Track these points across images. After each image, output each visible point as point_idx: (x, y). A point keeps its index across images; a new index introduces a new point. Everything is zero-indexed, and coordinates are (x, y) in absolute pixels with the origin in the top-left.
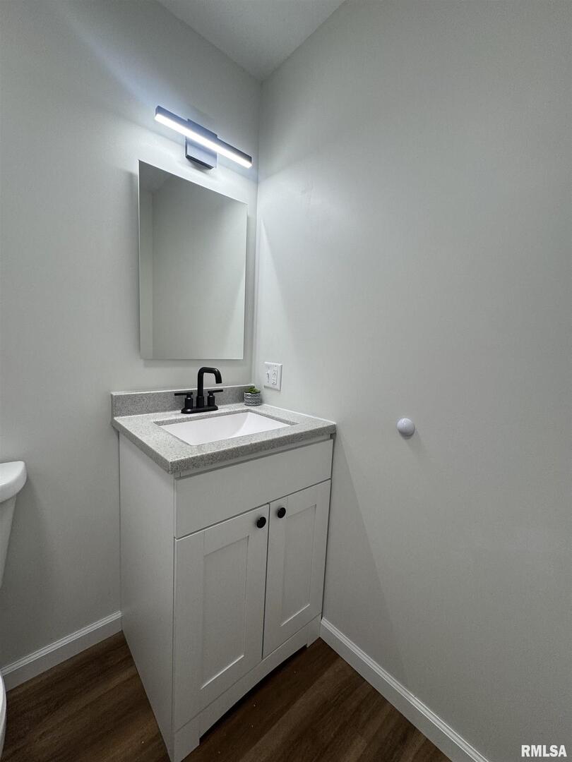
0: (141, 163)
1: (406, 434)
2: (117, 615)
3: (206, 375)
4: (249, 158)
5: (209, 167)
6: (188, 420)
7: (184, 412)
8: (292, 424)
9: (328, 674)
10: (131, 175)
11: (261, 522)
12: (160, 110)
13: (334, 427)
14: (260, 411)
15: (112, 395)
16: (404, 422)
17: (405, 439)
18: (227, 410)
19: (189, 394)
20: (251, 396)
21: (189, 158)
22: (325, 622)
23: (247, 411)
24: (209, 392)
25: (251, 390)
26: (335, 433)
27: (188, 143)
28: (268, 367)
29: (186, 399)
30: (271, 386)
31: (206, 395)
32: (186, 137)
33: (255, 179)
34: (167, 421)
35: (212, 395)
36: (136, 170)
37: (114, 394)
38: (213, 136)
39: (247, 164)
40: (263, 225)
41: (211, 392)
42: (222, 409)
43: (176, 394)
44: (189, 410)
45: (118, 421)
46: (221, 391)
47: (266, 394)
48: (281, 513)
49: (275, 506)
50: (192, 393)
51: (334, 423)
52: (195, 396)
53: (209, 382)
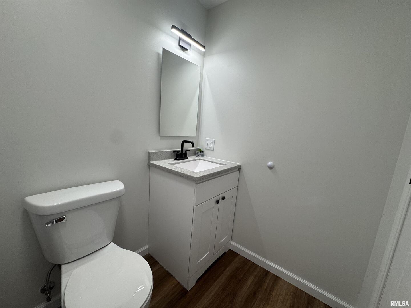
0: (163, 48)
1: (271, 168)
2: (147, 247)
3: (185, 144)
4: (204, 47)
5: (187, 50)
6: (180, 163)
7: (176, 159)
8: (223, 165)
10: (159, 54)
11: (218, 202)
12: (173, 27)
13: (240, 166)
14: (204, 159)
15: (149, 153)
16: (270, 163)
17: (270, 170)
18: (192, 159)
19: (178, 152)
20: (199, 153)
21: (180, 46)
22: (232, 243)
23: (199, 159)
24: (185, 151)
25: (200, 150)
26: (240, 168)
27: (180, 40)
28: (208, 140)
29: (177, 154)
30: (209, 148)
31: (184, 152)
32: (179, 36)
33: (204, 55)
34: (172, 163)
35: (186, 152)
36: (161, 52)
37: (150, 151)
38: (189, 36)
39: (203, 50)
40: (206, 76)
41: (186, 151)
42: (190, 158)
43: (174, 152)
44: (178, 159)
45: (154, 163)
46: (189, 150)
47: (206, 152)
48: (223, 198)
49: (222, 196)
50: (179, 151)
51: (240, 164)
52: (180, 153)
53: (187, 146)
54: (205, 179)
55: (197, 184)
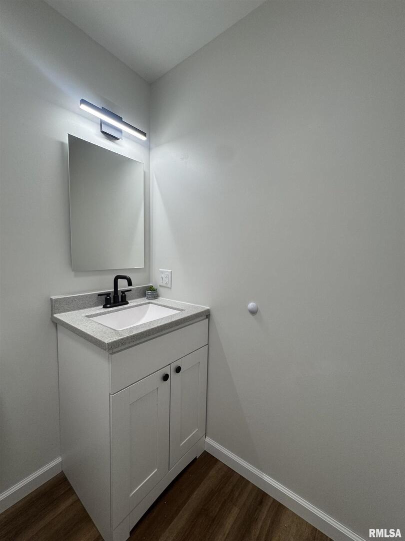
0: (69, 135)
1: (253, 312)
2: (59, 460)
3: (119, 280)
4: (145, 134)
5: (117, 139)
6: (109, 312)
7: (105, 307)
8: (182, 310)
9: (212, 473)
10: (62, 144)
11: (166, 378)
12: (83, 101)
13: (208, 311)
14: (158, 303)
15: (51, 299)
16: (251, 305)
17: (253, 315)
18: (135, 304)
19: (108, 294)
20: (150, 293)
21: (103, 132)
22: (208, 440)
23: (149, 303)
24: (122, 292)
25: (151, 288)
26: (209, 315)
27: (102, 123)
28: (162, 272)
29: (106, 298)
30: (165, 285)
31: (120, 294)
32: (101, 120)
33: (148, 147)
34: (94, 315)
35: (124, 294)
36: (66, 141)
37: (53, 298)
38: (119, 119)
39: (143, 138)
40: (154, 177)
41: (123, 292)
42: (132, 303)
43: (100, 295)
44: (108, 306)
45: (58, 317)
46: (131, 290)
47: (161, 291)
48: (178, 370)
49: (174, 366)
50: (110, 294)
51: (209, 308)
52: (112, 296)
53: (123, 285)
54: (129, 343)
55: (113, 353)
